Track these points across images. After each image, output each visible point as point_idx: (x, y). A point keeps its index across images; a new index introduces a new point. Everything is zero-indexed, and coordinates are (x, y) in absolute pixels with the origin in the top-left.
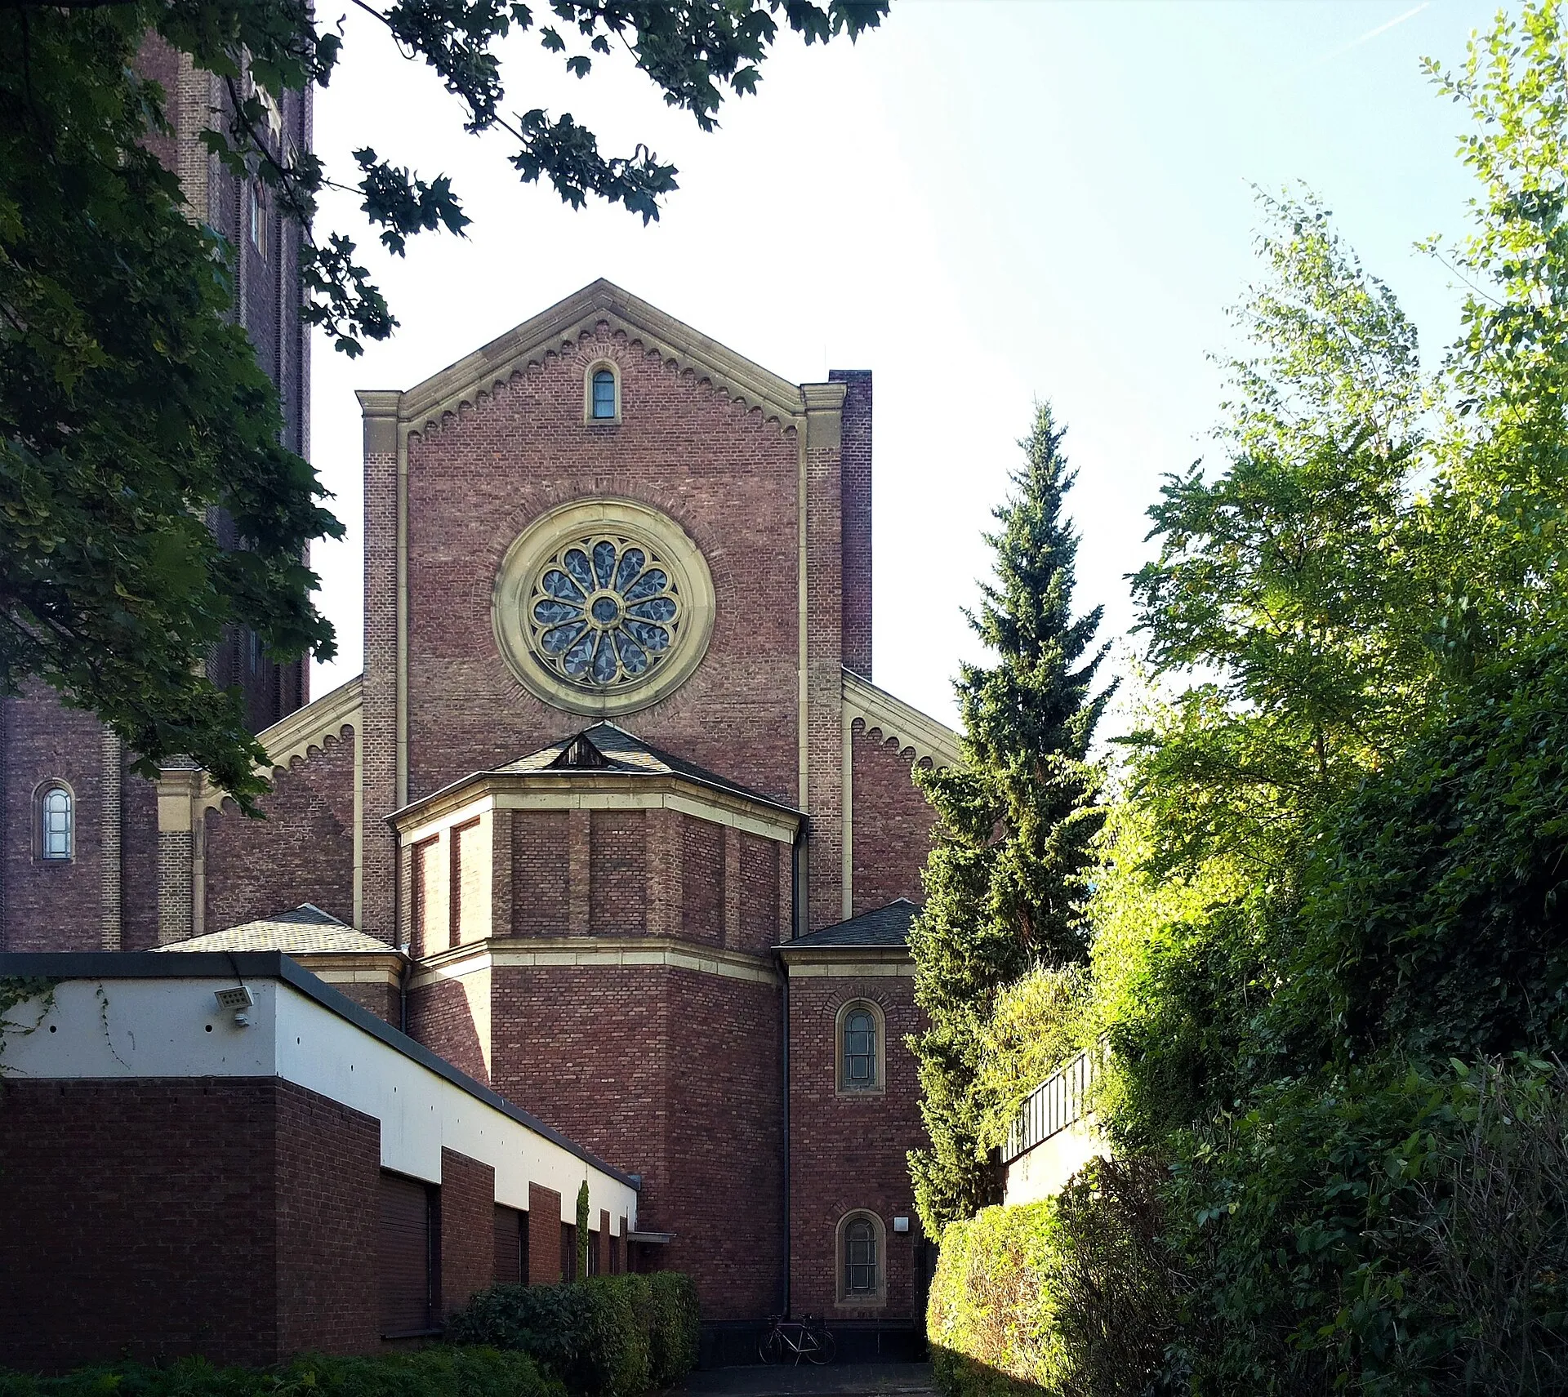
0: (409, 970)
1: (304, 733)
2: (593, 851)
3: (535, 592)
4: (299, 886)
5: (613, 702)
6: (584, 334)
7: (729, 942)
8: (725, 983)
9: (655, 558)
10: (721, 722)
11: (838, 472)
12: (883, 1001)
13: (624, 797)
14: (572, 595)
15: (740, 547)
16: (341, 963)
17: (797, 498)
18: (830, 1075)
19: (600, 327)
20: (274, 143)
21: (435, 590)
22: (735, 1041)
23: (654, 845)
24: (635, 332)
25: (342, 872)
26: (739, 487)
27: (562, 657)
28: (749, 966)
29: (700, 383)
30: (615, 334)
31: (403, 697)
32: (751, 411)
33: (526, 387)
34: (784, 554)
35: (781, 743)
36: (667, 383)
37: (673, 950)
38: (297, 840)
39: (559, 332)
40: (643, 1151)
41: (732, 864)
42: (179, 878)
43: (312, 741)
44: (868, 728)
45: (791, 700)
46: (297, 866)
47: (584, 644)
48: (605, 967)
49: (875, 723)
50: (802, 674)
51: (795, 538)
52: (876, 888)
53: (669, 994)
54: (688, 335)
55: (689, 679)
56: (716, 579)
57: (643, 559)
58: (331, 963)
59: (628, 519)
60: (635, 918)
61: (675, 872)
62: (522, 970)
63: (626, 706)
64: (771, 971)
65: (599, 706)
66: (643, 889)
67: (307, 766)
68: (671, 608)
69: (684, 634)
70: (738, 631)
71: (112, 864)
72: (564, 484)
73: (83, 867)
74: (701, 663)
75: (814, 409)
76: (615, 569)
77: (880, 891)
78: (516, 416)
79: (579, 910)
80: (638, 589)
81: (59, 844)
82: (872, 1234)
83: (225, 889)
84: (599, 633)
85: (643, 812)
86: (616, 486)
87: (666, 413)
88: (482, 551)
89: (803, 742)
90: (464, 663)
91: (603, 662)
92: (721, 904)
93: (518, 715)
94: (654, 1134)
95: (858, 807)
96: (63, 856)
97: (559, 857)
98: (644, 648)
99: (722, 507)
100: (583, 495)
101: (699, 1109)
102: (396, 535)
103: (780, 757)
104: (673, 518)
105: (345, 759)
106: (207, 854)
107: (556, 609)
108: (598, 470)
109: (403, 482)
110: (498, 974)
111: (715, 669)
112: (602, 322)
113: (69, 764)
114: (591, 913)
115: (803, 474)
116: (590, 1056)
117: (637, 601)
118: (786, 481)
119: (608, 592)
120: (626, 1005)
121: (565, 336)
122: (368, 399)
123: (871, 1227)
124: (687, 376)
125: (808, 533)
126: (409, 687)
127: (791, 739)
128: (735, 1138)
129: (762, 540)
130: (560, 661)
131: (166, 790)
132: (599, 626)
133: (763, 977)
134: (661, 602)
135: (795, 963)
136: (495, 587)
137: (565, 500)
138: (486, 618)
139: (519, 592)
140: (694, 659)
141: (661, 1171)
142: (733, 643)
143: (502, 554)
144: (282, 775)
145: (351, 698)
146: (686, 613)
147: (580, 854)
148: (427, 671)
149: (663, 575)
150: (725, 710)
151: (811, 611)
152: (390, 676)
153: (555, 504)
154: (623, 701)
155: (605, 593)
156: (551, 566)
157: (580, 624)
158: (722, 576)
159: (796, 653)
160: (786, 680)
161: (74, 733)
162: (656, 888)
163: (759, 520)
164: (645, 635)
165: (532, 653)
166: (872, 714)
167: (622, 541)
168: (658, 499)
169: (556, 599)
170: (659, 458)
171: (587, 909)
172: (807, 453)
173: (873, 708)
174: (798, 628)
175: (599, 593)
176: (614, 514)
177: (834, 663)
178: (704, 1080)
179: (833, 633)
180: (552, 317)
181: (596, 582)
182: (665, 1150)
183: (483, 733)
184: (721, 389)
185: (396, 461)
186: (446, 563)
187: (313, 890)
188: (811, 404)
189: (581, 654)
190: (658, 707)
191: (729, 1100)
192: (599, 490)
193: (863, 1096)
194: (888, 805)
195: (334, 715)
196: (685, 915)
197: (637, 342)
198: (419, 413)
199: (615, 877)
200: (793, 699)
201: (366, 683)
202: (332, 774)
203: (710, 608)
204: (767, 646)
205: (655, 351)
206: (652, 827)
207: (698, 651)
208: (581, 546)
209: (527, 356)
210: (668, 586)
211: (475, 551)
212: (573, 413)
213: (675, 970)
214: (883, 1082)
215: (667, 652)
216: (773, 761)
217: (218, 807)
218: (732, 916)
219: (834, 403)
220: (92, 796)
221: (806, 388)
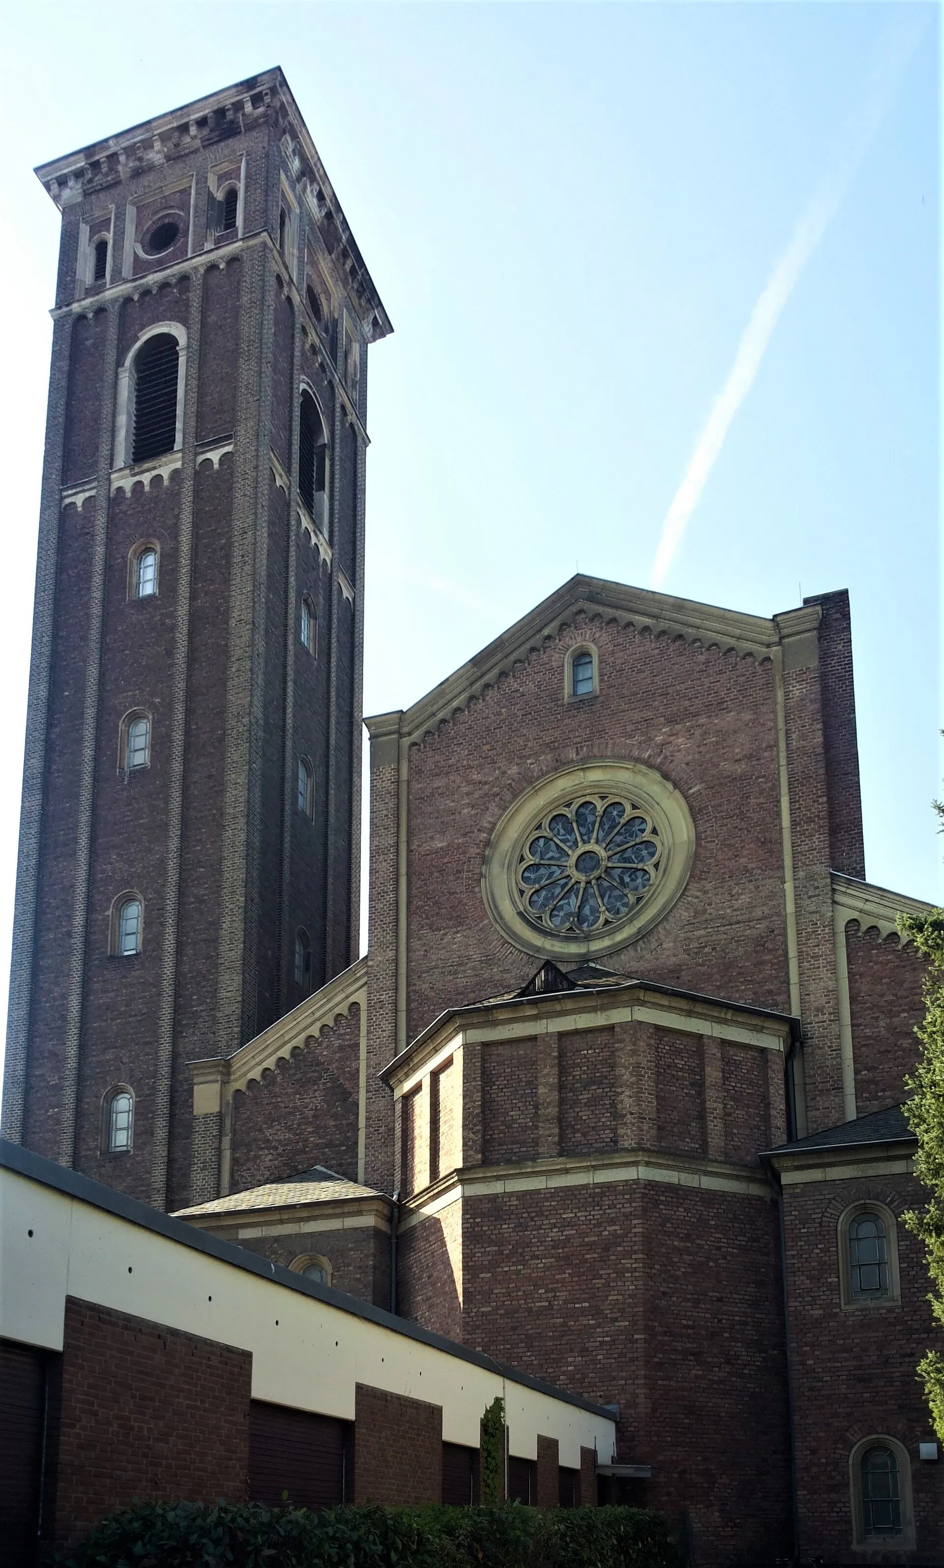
0: (396, 1214)
1: (318, 1014)
2: (563, 1072)
3: (522, 859)
4: (311, 1151)
5: (596, 946)
6: (563, 626)
7: (712, 1153)
8: (710, 1197)
9: (634, 807)
10: (706, 946)
11: (817, 688)
12: (891, 1202)
13: (592, 1015)
14: (557, 855)
15: (718, 779)
16: (330, 1211)
17: (775, 720)
18: (834, 1288)
19: (577, 617)
20: (325, 570)
21: (431, 873)
22: (724, 1258)
23: (623, 1059)
24: (609, 612)
25: (349, 1134)
26: (716, 725)
27: (548, 912)
28: (737, 1178)
29: (674, 641)
30: (592, 620)
31: (403, 970)
32: (725, 654)
33: (512, 683)
34: (764, 777)
35: (768, 957)
36: (642, 649)
37: (647, 1164)
38: (311, 1109)
39: (540, 630)
40: (622, 1378)
41: (713, 1074)
42: (209, 1154)
43: (324, 1020)
44: (864, 928)
45: (778, 914)
46: (310, 1133)
47: (568, 898)
48: (576, 1188)
49: (872, 922)
50: (789, 887)
51: (775, 759)
52: (883, 1090)
53: (645, 1210)
54: (660, 602)
55: (671, 911)
56: (695, 813)
57: (624, 811)
58: (321, 1212)
59: (608, 777)
60: (607, 1135)
61: (647, 1083)
62: (493, 1198)
63: (609, 947)
64: (762, 1182)
65: (583, 950)
66: (613, 1105)
67: (320, 1044)
68: (652, 850)
69: (665, 870)
70: (719, 857)
71: (161, 1151)
72: (547, 758)
73: (138, 1155)
74: (683, 894)
75: (789, 636)
76: (597, 825)
77: (888, 1093)
78: (503, 710)
79: (549, 1132)
80: (619, 839)
81: (122, 1139)
82: (894, 1462)
83: (248, 1160)
84: (583, 885)
85: (611, 1028)
86: (595, 750)
87: (642, 675)
88: (473, 832)
89: (792, 952)
90: (457, 932)
91: (587, 911)
92: (702, 1116)
93: (507, 971)
94: (632, 1360)
95: (857, 1008)
96: (125, 1148)
97: (529, 1083)
98: (626, 891)
99: (699, 746)
100: (565, 764)
101: (684, 1331)
102: (398, 832)
103: (768, 971)
104: (651, 766)
105: (352, 1033)
106: (234, 1132)
107: (542, 871)
108: (578, 740)
109: (404, 786)
110: (469, 1205)
111: (697, 897)
112: (581, 611)
113: (131, 1070)
114: (562, 1135)
115: (780, 698)
116: (563, 1282)
117: (619, 849)
118: (764, 709)
119: (592, 846)
120: (599, 1224)
121: (546, 632)
122: (374, 724)
123: (892, 1455)
124: (661, 638)
125: (787, 750)
126: (409, 961)
127: (780, 952)
128: (728, 1362)
129: (740, 768)
130: (546, 917)
131: (201, 1079)
132: (582, 878)
133: (755, 1190)
134: (642, 847)
135: (788, 1170)
136: (485, 860)
137: (548, 772)
138: (477, 889)
139: (507, 861)
140: (677, 890)
141: (641, 1400)
142: (714, 870)
143: (491, 830)
144: (299, 1055)
145: (358, 979)
146: (666, 851)
147: (548, 1075)
148: (424, 945)
149: (644, 821)
150: (709, 935)
151: (794, 823)
152: (390, 954)
153: (538, 778)
154: (606, 942)
155: (588, 847)
156: (537, 834)
157: (564, 881)
158: (700, 810)
159: (781, 868)
160: (772, 896)
161: (137, 1044)
162: (627, 1101)
163: (737, 750)
164: (627, 879)
165: (520, 914)
166: (868, 913)
167: (603, 798)
168: (636, 753)
169: (542, 862)
170: (637, 716)
171: (556, 1131)
172: (783, 679)
173: (868, 907)
174: (781, 844)
175: (582, 848)
176: (595, 776)
177: (822, 869)
178: (688, 1300)
179: (820, 841)
180: (534, 619)
181: (579, 839)
182: (645, 1377)
183: (474, 992)
184: (695, 641)
185: (398, 770)
186: (442, 848)
187: (323, 1154)
188: (785, 631)
189: (566, 907)
190: (641, 942)
191: (720, 1321)
192: (580, 757)
193: (874, 1309)
194: (891, 1003)
195: (343, 995)
196: (660, 1128)
197: (613, 620)
198: (417, 727)
199: (584, 1097)
200: (780, 914)
201: (370, 963)
202: (341, 1048)
203: (689, 842)
204: (750, 866)
205: (630, 624)
206: (622, 1041)
207: (679, 883)
208: (565, 811)
209: (512, 658)
210: (649, 829)
211: (466, 834)
212: (555, 697)
213: (651, 1185)
214: (897, 1291)
215: (649, 891)
216: (761, 976)
217: (243, 1089)
218: (715, 1127)
219: (808, 626)
220: (148, 1095)
221: (778, 619)
